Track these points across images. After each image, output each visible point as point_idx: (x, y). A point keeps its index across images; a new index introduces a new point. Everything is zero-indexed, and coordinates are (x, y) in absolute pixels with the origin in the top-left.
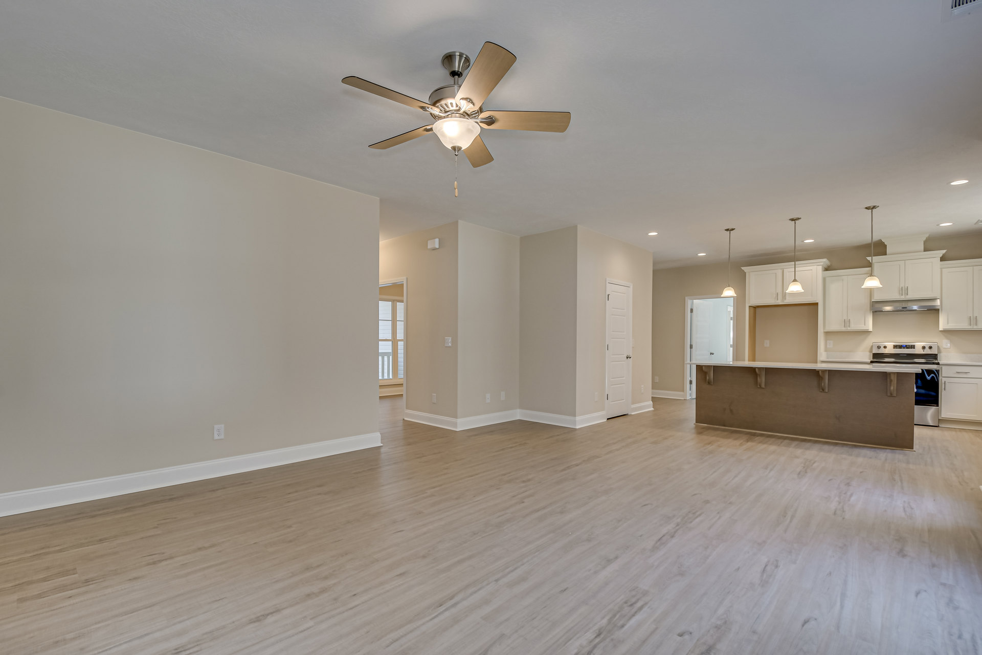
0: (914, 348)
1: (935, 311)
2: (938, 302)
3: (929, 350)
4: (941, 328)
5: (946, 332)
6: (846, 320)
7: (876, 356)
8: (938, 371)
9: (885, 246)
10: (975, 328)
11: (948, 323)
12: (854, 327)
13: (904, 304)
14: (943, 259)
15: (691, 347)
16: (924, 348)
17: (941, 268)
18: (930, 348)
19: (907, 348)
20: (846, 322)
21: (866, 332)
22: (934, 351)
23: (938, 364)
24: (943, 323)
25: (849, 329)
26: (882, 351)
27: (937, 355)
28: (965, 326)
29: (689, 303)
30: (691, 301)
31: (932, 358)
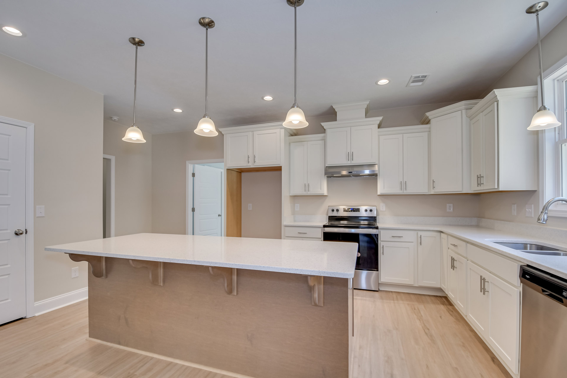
0: (359, 211)
1: (374, 176)
2: (376, 168)
3: (370, 212)
4: (379, 193)
5: (383, 196)
6: (306, 185)
7: (331, 218)
8: (377, 235)
9: (336, 112)
10: (405, 192)
11: (384, 188)
12: (313, 191)
13: (350, 168)
14: (379, 127)
15: (193, 210)
16: (366, 211)
17: (379, 136)
18: (371, 211)
19: (354, 211)
20: (307, 187)
21: (322, 196)
22: (374, 214)
23: (377, 228)
24: (382, 188)
25: (309, 193)
26: (335, 214)
27: (376, 217)
28: (397, 190)
29: (190, 168)
30: (192, 165)
31: (372, 221)
